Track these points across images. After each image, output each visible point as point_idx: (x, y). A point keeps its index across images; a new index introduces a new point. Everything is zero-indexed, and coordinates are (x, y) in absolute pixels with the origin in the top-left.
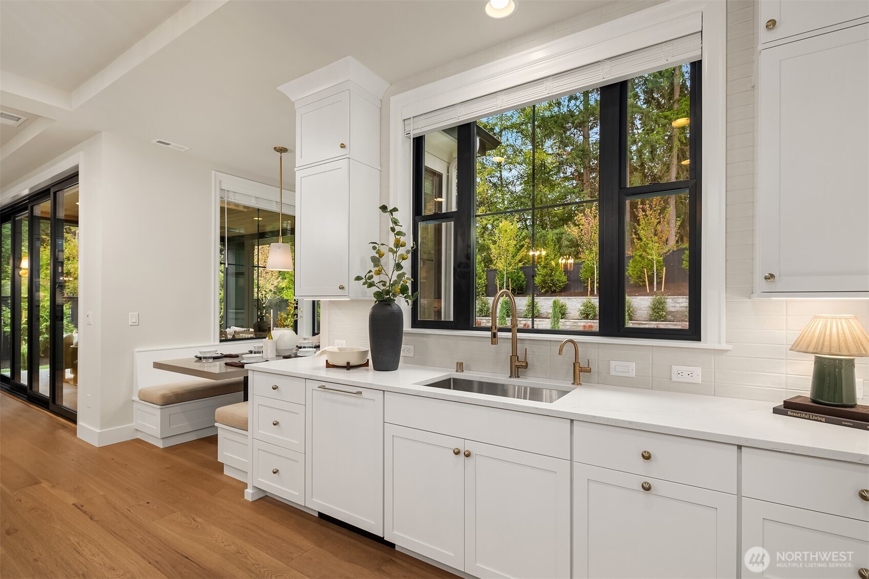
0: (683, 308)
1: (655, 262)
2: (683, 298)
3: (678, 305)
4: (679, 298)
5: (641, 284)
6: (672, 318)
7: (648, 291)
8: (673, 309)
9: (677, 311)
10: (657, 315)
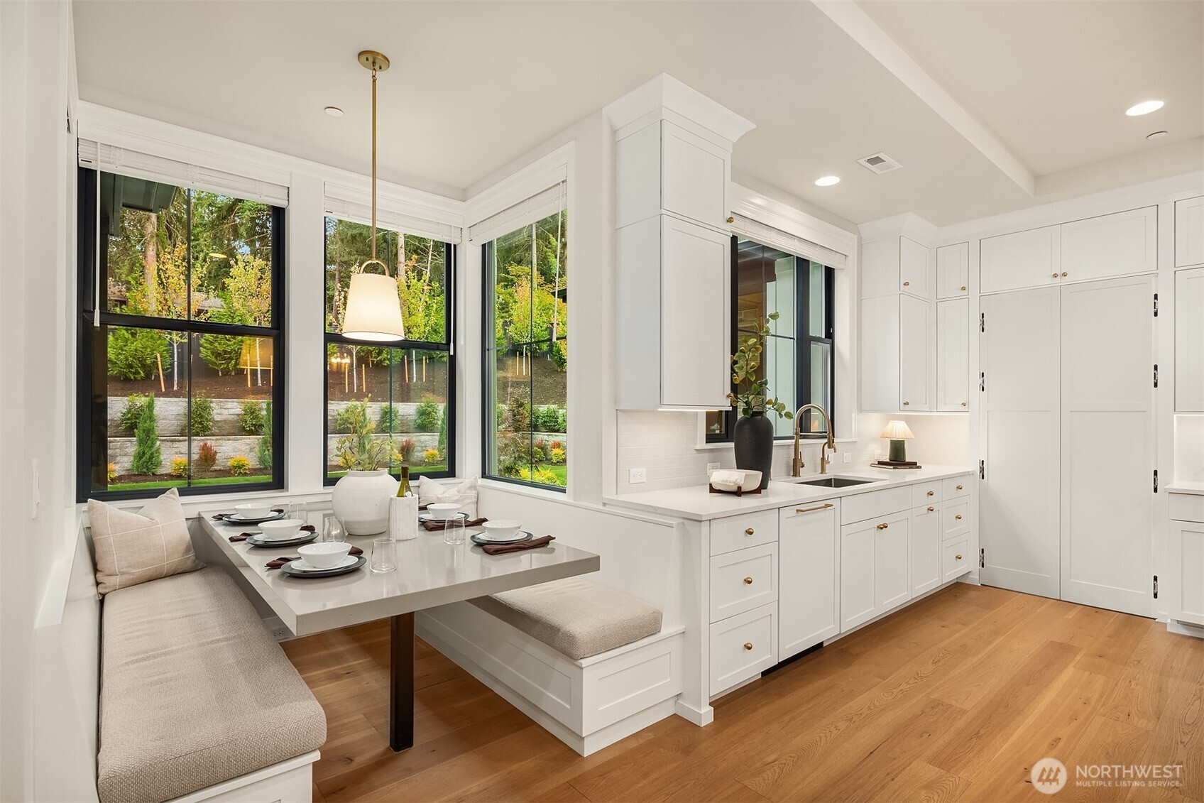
0: (233, 416)
1: (175, 345)
2: (233, 402)
3: (225, 412)
4: (227, 402)
5: (132, 378)
6: (217, 431)
7: (163, 390)
8: (217, 418)
9: (225, 421)
10: (200, 426)
